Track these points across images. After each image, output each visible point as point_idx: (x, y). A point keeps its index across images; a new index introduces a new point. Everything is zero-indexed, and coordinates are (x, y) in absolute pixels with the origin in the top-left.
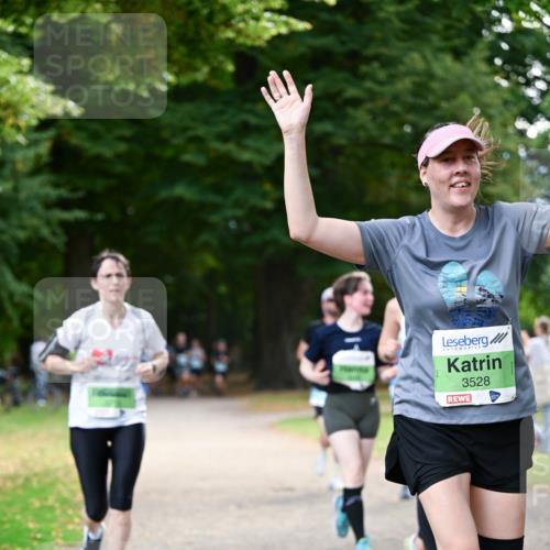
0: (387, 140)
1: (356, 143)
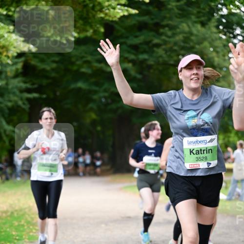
0: (172, 62)
1: (158, 63)
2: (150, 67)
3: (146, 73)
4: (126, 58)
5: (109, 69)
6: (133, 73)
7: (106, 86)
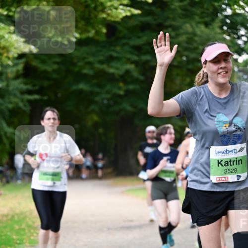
0: (175, 63)
3: (149, 74)
4: (129, 59)
5: (111, 71)
6: (136, 74)
7: (108, 87)
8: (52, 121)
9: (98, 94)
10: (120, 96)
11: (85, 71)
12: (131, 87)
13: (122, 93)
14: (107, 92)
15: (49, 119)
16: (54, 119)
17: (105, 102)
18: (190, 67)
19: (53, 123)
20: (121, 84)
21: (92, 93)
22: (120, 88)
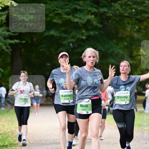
0: (127, 15)
1: (115, 15)
2: (108, 18)
3: (105, 23)
4: (90, 11)
5: (76, 20)
6: (95, 23)
7: (73, 33)
8: (24, 77)
9: (65, 38)
10: (82, 40)
11: (55, 21)
12: (92, 33)
13: (84, 38)
14: (73, 37)
15: (22, 76)
16: (25, 76)
17: (71, 44)
18: (138, 17)
19: (24, 78)
20: (84, 31)
21: (60, 38)
22: (83, 34)
